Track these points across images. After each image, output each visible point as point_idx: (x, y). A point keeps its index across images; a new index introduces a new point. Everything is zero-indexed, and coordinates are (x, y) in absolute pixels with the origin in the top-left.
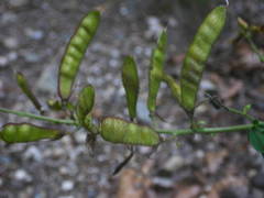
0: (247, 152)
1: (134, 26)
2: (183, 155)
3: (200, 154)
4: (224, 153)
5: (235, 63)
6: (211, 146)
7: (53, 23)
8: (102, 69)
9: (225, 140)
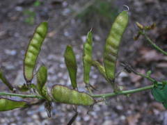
0: (153, 113)
1: (74, 42)
2: (113, 119)
3: (123, 118)
4: (138, 116)
5: (139, 59)
6: (129, 112)
7: (22, 45)
8: (55, 70)
9: (138, 108)
